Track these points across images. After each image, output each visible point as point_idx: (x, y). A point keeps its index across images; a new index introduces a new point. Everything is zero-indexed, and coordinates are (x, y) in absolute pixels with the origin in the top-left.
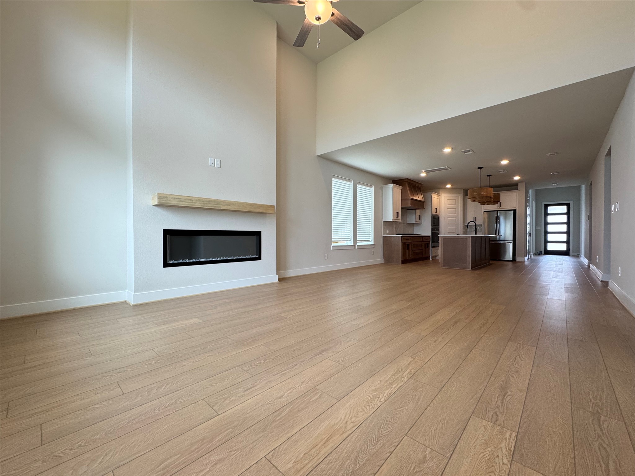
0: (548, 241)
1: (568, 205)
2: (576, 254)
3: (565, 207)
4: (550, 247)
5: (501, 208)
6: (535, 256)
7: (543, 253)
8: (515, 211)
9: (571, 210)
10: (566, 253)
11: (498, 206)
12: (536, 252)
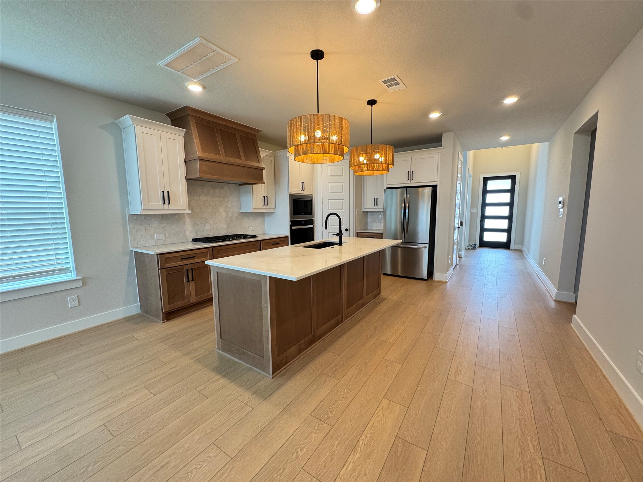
0: (485, 229)
1: (513, 178)
2: (518, 247)
3: (509, 181)
4: (488, 237)
5: (412, 181)
6: (468, 251)
7: (478, 245)
8: (434, 188)
9: (516, 186)
10: (506, 246)
11: (408, 180)
12: (469, 245)
